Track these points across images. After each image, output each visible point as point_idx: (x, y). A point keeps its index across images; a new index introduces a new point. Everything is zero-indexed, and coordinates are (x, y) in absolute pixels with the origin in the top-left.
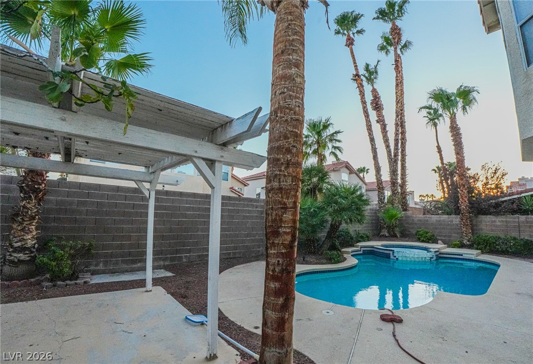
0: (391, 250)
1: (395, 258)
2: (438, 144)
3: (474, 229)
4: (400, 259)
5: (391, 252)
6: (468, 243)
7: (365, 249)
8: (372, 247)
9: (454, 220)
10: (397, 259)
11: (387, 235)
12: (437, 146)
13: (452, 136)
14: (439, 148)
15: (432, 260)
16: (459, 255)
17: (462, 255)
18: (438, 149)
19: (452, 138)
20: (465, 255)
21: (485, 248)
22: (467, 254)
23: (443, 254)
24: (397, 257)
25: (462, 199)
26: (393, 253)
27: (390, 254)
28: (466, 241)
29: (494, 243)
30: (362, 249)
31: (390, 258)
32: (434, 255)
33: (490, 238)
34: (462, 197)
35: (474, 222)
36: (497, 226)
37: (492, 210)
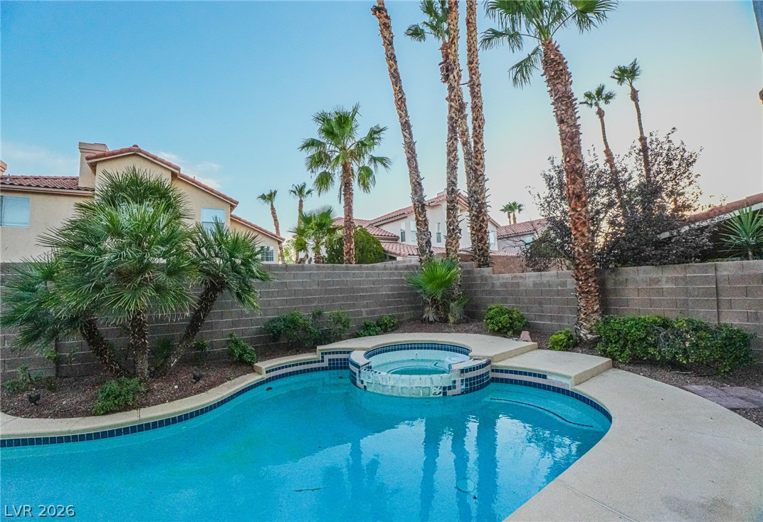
0: (357, 366)
1: (363, 386)
2: (607, 147)
3: (605, 300)
5: (357, 371)
6: (589, 336)
7: (335, 356)
8: (350, 353)
10: (365, 388)
12: (605, 151)
15: (449, 393)
17: (545, 377)
18: (607, 155)
21: (622, 352)
23: (502, 371)
24: (365, 384)
26: (360, 372)
27: (356, 374)
28: (586, 332)
29: (644, 339)
30: (327, 357)
31: (356, 383)
32: (458, 379)
33: (631, 327)
35: (610, 285)
36: (660, 292)
37: (649, 251)
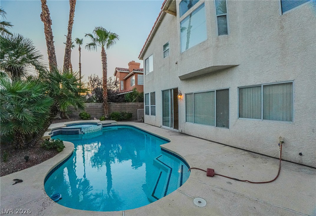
0: (79, 128)
1: (83, 133)
4: (86, 133)
5: (79, 130)
6: (107, 117)
7: (55, 131)
8: (60, 129)
9: (99, 106)
10: (84, 133)
11: (60, 118)
13: (102, 58)
14: (80, 64)
16: (110, 124)
19: (102, 59)
20: (113, 124)
21: (116, 119)
22: (113, 123)
25: (105, 94)
26: (81, 130)
27: (78, 131)
29: (120, 116)
30: (53, 131)
31: (78, 134)
33: (118, 114)
34: (105, 93)
